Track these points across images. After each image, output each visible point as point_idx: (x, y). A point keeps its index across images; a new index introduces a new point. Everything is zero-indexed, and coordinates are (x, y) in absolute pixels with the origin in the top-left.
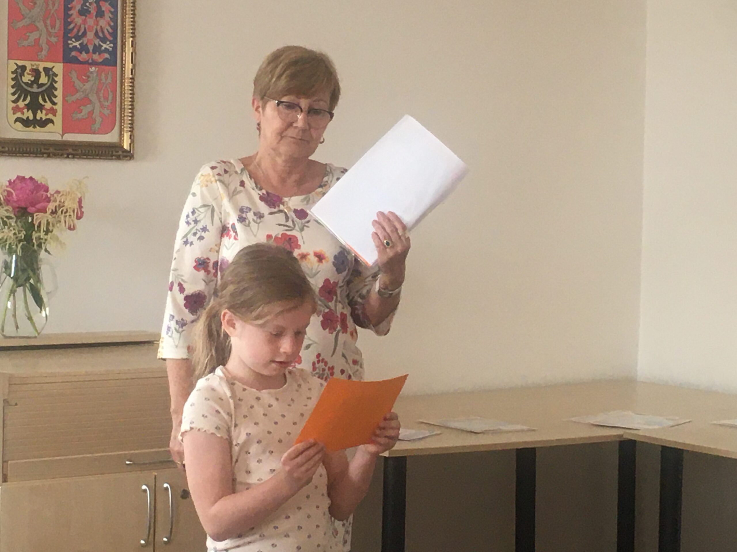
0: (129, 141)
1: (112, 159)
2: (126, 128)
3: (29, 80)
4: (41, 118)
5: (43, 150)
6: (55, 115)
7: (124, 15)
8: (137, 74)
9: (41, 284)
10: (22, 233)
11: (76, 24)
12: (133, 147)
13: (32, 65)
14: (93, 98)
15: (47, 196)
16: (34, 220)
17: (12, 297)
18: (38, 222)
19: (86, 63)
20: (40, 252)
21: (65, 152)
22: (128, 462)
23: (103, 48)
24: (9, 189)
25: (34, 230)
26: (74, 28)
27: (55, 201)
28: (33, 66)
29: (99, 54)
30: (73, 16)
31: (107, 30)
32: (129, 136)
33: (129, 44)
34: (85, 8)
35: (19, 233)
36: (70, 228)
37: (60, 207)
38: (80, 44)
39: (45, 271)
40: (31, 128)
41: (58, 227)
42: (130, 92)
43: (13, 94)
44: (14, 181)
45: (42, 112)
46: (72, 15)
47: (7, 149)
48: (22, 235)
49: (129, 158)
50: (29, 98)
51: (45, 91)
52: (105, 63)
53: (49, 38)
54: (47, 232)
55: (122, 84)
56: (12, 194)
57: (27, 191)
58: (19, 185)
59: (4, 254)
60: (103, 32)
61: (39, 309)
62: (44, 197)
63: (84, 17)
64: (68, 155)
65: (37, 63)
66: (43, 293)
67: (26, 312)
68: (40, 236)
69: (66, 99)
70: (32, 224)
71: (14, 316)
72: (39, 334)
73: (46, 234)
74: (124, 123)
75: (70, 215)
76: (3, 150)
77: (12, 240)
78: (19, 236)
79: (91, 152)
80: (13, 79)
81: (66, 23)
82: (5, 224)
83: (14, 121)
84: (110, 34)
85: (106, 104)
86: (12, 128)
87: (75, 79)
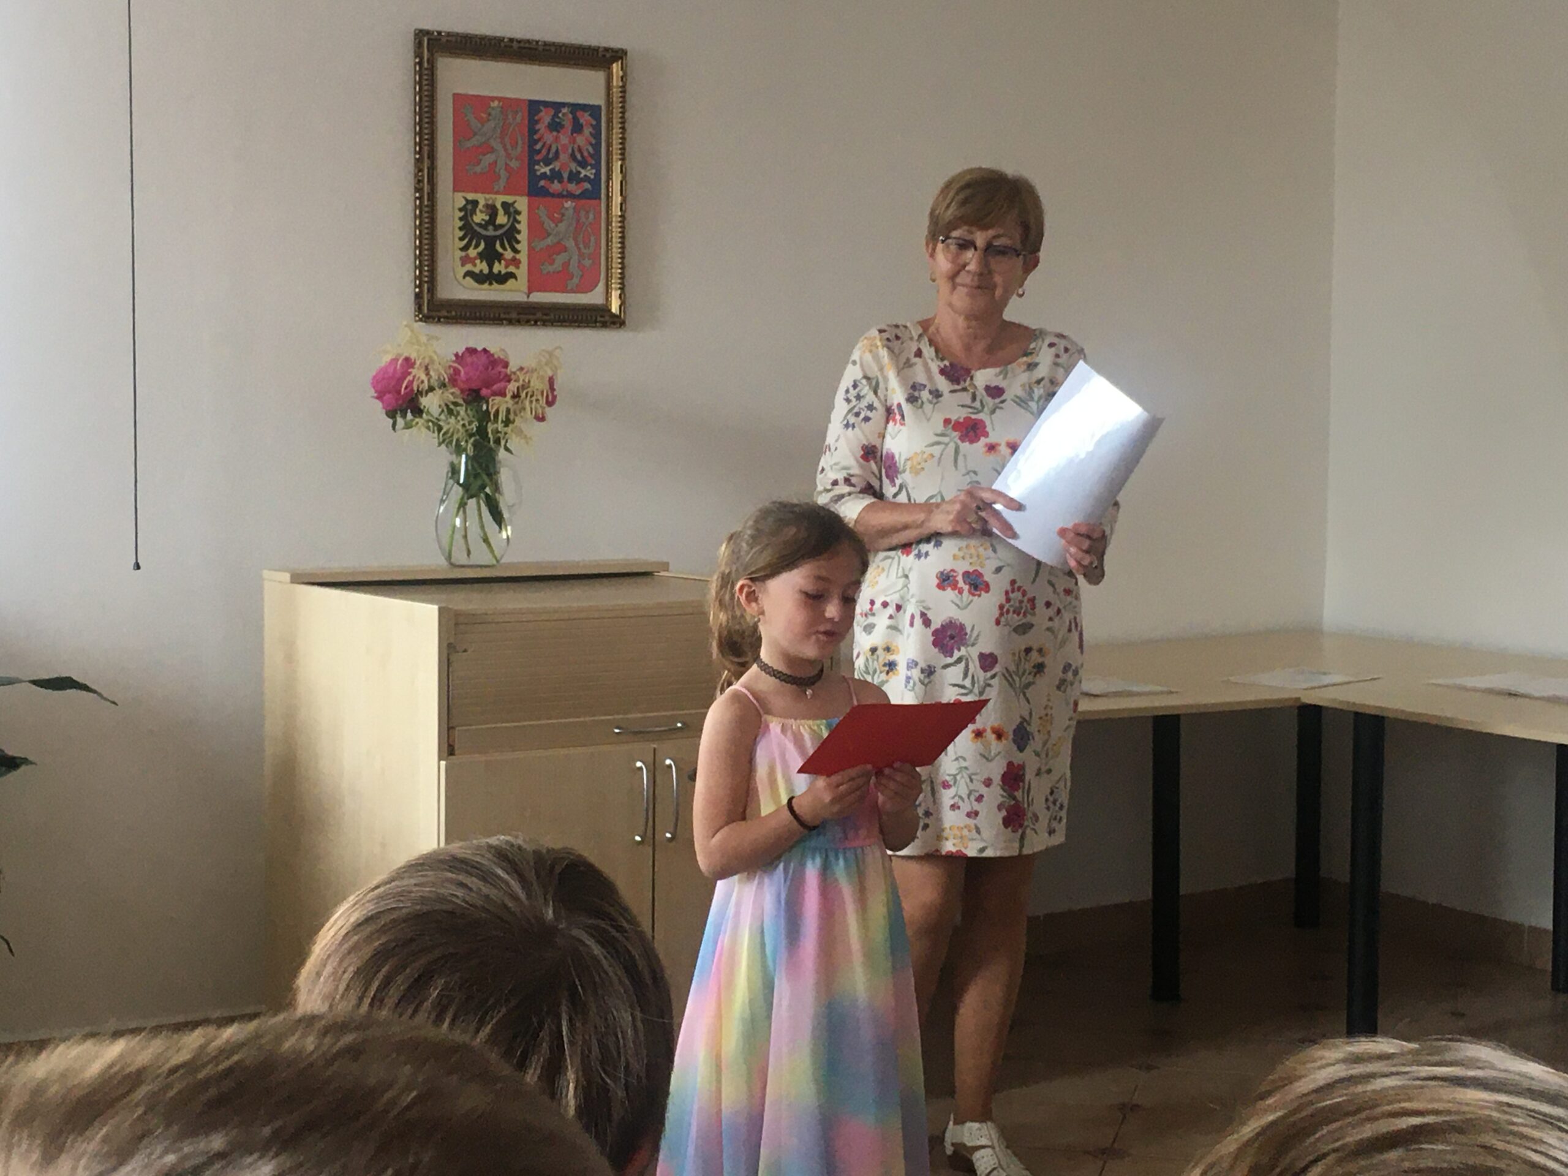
0: (619, 302)
1: (594, 327)
2: (615, 285)
3: (483, 220)
4: (500, 272)
5: (502, 316)
6: (518, 267)
7: (609, 129)
8: (627, 210)
9: (499, 493)
10: (474, 425)
11: (545, 143)
12: (625, 311)
13: (486, 199)
14: (569, 243)
15: (506, 375)
16: (490, 406)
17: (461, 512)
18: (495, 409)
19: (560, 196)
20: (498, 450)
21: (533, 317)
22: (617, 731)
23: (582, 176)
24: (456, 365)
25: (490, 420)
26: (542, 148)
27: (517, 380)
28: (489, 200)
29: (577, 183)
30: (541, 131)
31: (589, 153)
32: (618, 296)
33: (617, 168)
34: (557, 120)
35: (470, 423)
36: (537, 418)
37: (525, 387)
38: (550, 170)
39: (505, 477)
40: (486, 286)
42: (620, 235)
43: (461, 239)
44: (463, 354)
45: (500, 262)
46: (539, 130)
47: (453, 313)
48: (474, 427)
49: (617, 325)
50: (482, 246)
51: (505, 234)
52: (584, 195)
53: (508, 162)
54: (507, 422)
55: (609, 223)
56: (459, 371)
57: (481, 368)
58: (469, 360)
59: (451, 454)
60: (582, 155)
61: (497, 527)
62: (501, 376)
63: (555, 133)
64: (536, 322)
65: (493, 196)
66: (503, 507)
67: (480, 533)
68: (497, 428)
69: (533, 245)
70: (487, 412)
71: (465, 536)
72: (498, 561)
73: (506, 425)
74: (611, 277)
75: (537, 400)
76: (449, 315)
77: (460, 434)
78: (468, 427)
79: (566, 317)
80: (461, 219)
81: (532, 143)
82: (451, 412)
83: (463, 274)
84: (591, 156)
85: (587, 251)
86: (462, 285)
87: (544, 218)
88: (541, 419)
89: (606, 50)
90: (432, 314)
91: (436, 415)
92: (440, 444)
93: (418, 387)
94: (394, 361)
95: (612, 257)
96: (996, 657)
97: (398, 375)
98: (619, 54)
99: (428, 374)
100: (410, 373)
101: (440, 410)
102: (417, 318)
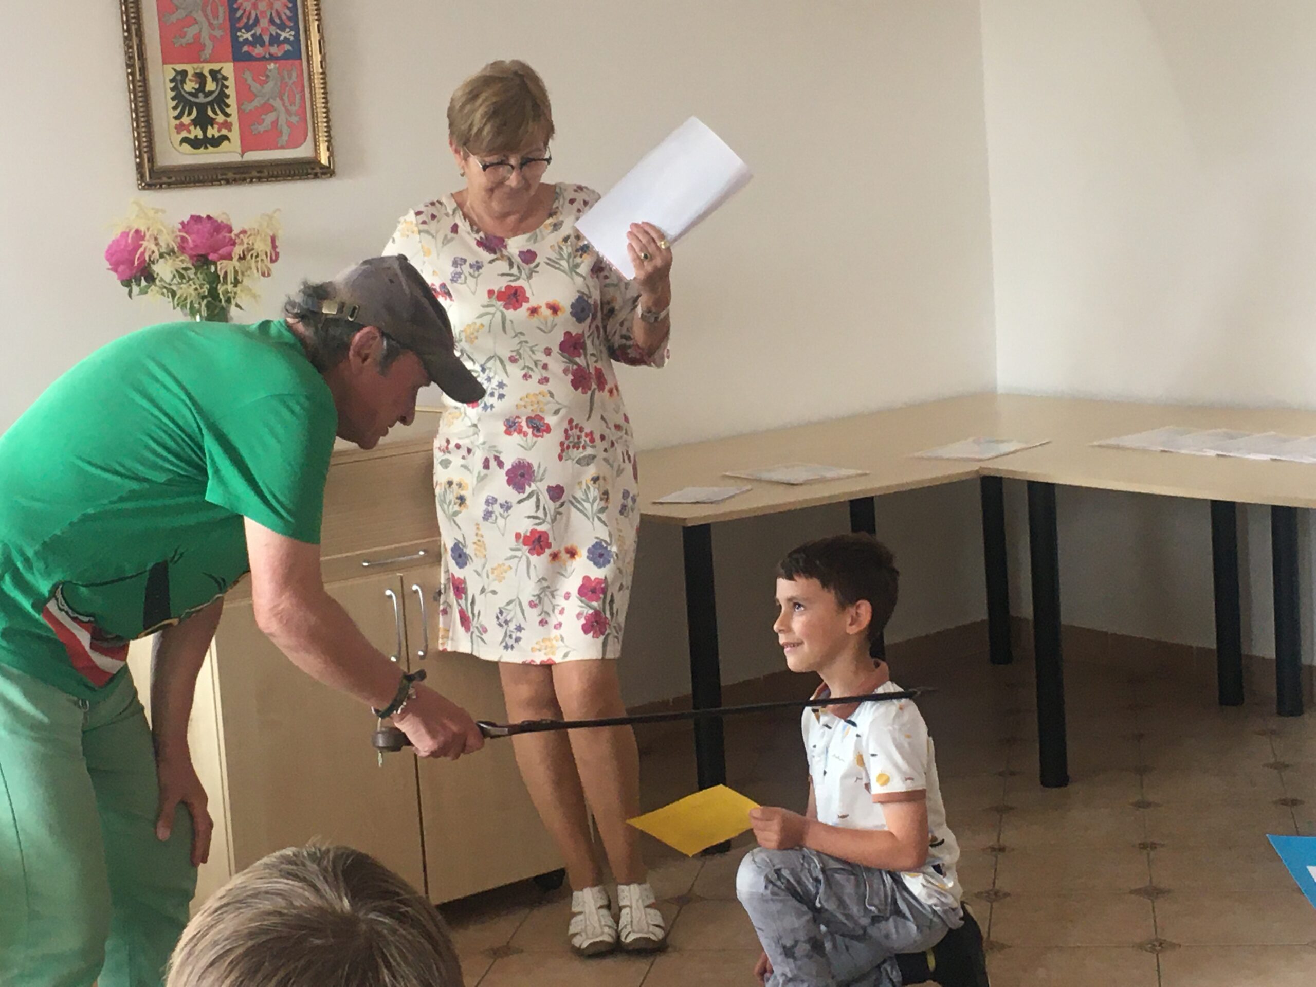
0: (328, 154)
1: (308, 179)
2: (322, 138)
3: (193, 88)
4: (213, 136)
5: (220, 177)
8: (328, 68)
10: (205, 286)
11: (245, 11)
12: (334, 161)
13: (194, 68)
14: (277, 103)
15: (231, 239)
16: (218, 269)
18: (223, 271)
19: (263, 59)
20: (230, 308)
21: (248, 175)
22: (365, 564)
23: (282, 38)
24: (183, 233)
25: (219, 281)
26: (243, 14)
27: (242, 243)
28: (197, 69)
29: (278, 46)
30: (240, 1)
31: (285, 14)
32: (326, 148)
33: (314, 29)
35: (201, 286)
36: (263, 275)
37: (249, 250)
38: (252, 36)
40: (202, 150)
41: (249, 276)
42: (322, 91)
43: (175, 108)
44: (188, 222)
45: (212, 126)
47: (174, 179)
48: (205, 290)
49: (329, 175)
50: (195, 112)
51: (215, 99)
52: (287, 56)
53: (212, 32)
54: (236, 283)
55: (311, 80)
56: (187, 239)
57: (206, 234)
58: (195, 227)
60: (280, 18)
62: (227, 240)
63: (253, 1)
64: (251, 179)
65: (201, 65)
68: (227, 289)
69: (243, 107)
70: (216, 275)
73: (235, 286)
74: (318, 131)
75: (262, 260)
76: (169, 181)
77: (193, 297)
78: (201, 291)
79: (280, 173)
80: (172, 89)
81: (232, 10)
82: (182, 277)
83: (179, 143)
84: (289, 18)
85: (294, 109)
86: (179, 152)
87: (250, 81)
88: (266, 275)
90: (154, 181)
91: (168, 280)
92: (174, 307)
93: (150, 257)
94: (125, 234)
95: (317, 112)
96: (562, 488)
97: (131, 247)
99: (157, 244)
100: (141, 245)
101: (171, 276)
102: (140, 187)
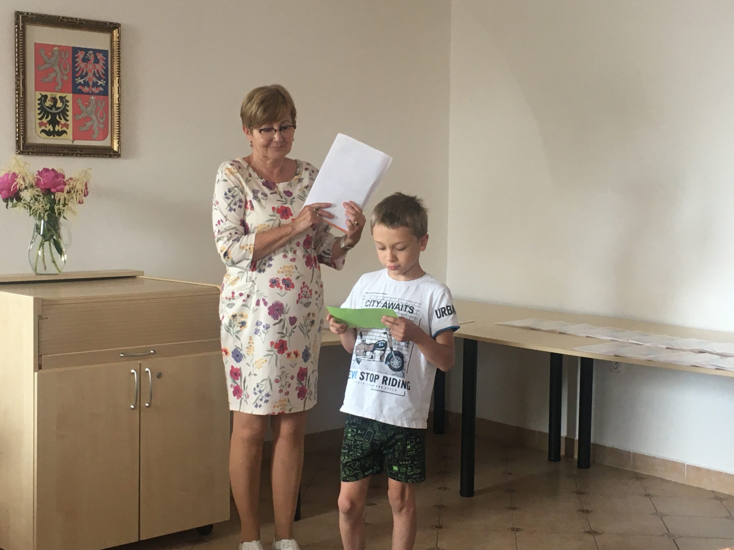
0: (118, 145)
1: (106, 157)
2: (116, 136)
3: (50, 105)
4: (58, 130)
5: (60, 152)
7: (112, 61)
8: (121, 101)
9: (61, 239)
10: (48, 205)
11: (80, 68)
12: (120, 150)
13: (51, 95)
14: (93, 117)
15: (64, 182)
16: (56, 197)
17: (41, 248)
18: (58, 198)
19: (88, 94)
20: (60, 218)
21: (75, 152)
22: (122, 355)
23: (99, 84)
24: (38, 177)
25: (56, 203)
26: (79, 70)
27: (69, 185)
28: (53, 95)
29: (97, 88)
30: (78, 63)
31: (102, 73)
32: (117, 142)
33: (116, 81)
34: (86, 57)
35: (46, 205)
36: (80, 202)
37: (73, 188)
38: (83, 81)
39: (63, 231)
40: (52, 137)
41: (72, 202)
42: (118, 112)
43: (39, 114)
44: (42, 171)
45: (58, 126)
47: (35, 150)
48: (48, 207)
49: (117, 156)
50: (50, 117)
51: (61, 112)
52: (100, 93)
53: (62, 77)
54: (65, 205)
55: (112, 107)
56: (40, 180)
57: (51, 178)
58: (45, 174)
59: (36, 220)
60: (99, 74)
61: (60, 256)
62: (62, 182)
63: (85, 63)
64: (77, 155)
65: (55, 93)
66: (62, 246)
67: (51, 258)
68: (59, 208)
69: (75, 117)
70: (54, 200)
71: (43, 260)
72: (60, 272)
73: (64, 206)
74: (114, 133)
75: (80, 194)
76: (33, 151)
77: (41, 210)
78: (46, 208)
79: (92, 152)
80: (39, 104)
81: (74, 67)
82: (36, 200)
83: (40, 132)
84: (104, 75)
85: (102, 121)
86: (40, 137)
87: (80, 104)
88: (81, 202)
89: (111, 23)
90: (25, 150)
91: (28, 201)
92: (30, 215)
93: (20, 187)
94: (7, 175)
95: (114, 124)
96: (296, 318)
97: (10, 181)
98: (118, 26)
99: (24, 181)
100: (16, 181)
101: (30, 198)
102: (17, 153)
